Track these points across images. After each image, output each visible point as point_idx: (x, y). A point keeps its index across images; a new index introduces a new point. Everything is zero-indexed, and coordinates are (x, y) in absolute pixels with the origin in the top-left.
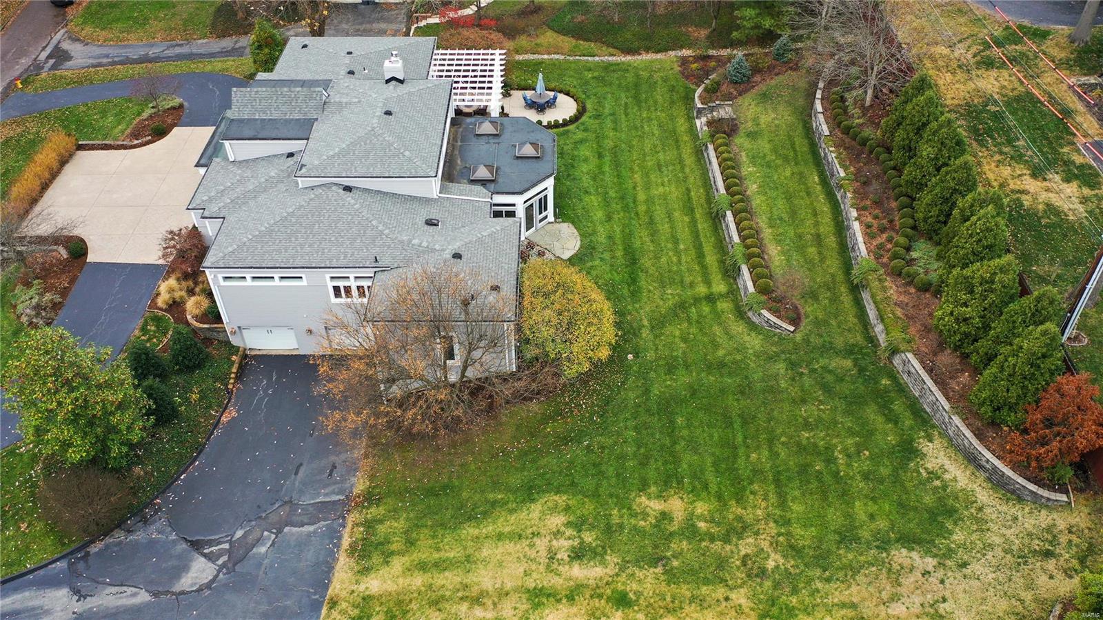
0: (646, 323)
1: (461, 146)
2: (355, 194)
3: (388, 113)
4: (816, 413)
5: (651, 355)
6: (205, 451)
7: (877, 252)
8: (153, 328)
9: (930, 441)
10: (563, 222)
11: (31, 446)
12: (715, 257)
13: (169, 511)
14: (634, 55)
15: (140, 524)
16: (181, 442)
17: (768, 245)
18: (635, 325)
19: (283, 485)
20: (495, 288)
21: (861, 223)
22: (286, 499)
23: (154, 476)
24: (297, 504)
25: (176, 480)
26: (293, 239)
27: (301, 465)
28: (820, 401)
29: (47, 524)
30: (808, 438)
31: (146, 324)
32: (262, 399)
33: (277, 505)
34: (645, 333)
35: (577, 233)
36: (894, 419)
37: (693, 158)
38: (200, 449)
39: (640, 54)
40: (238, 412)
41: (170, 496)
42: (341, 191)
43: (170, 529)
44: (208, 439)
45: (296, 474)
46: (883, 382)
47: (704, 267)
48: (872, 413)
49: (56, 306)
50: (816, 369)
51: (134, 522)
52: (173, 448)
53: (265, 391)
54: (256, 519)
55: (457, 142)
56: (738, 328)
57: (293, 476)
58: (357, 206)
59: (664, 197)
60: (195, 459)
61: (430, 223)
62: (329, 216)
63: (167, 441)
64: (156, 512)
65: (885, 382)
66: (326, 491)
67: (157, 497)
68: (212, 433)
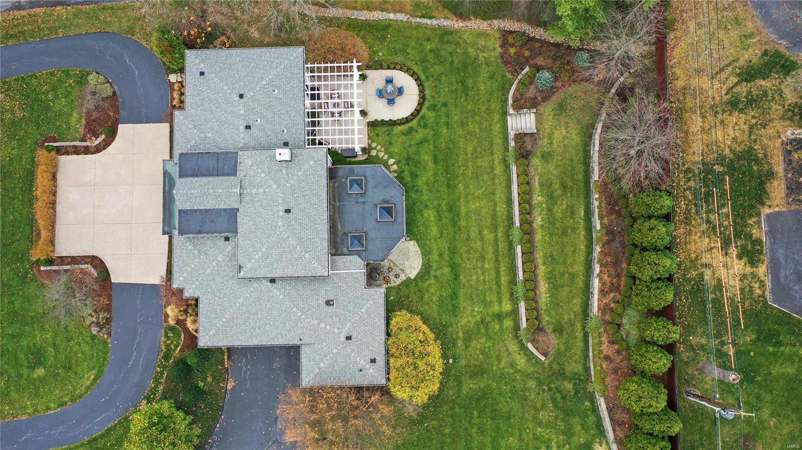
0: (461, 334)
1: (339, 207)
2: (279, 284)
3: (288, 211)
4: (547, 417)
5: (463, 362)
6: (224, 409)
7: (604, 309)
8: (171, 335)
9: (601, 446)
10: (411, 240)
12: (506, 278)
14: (464, 20)
17: (540, 281)
18: (454, 336)
19: (271, 430)
20: (373, 361)
21: (600, 279)
22: (274, 439)
24: (280, 442)
25: (215, 428)
26: (247, 324)
27: (277, 418)
28: (551, 410)
30: (540, 432)
31: (166, 333)
32: (245, 373)
33: (270, 443)
34: (460, 343)
35: (420, 252)
36: (585, 428)
37: (502, 166)
38: (221, 408)
39: (470, 20)
40: (235, 382)
42: (269, 284)
44: (224, 402)
45: (276, 423)
46: (586, 404)
47: (499, 286)
48: (575, 421)
49: (108, 321)
50: (552, 388)
52: (208, 412)
53: (246, 366)
55: (336, 202)
56: (514, 347)
57: (275, 425)
58: (281, 297)
59: (478, 211)
60: (221, 415)
61: (329, 303)
62: (266, 305)
63: (204, 408)
65: (587, 403)
68: (225, 398)
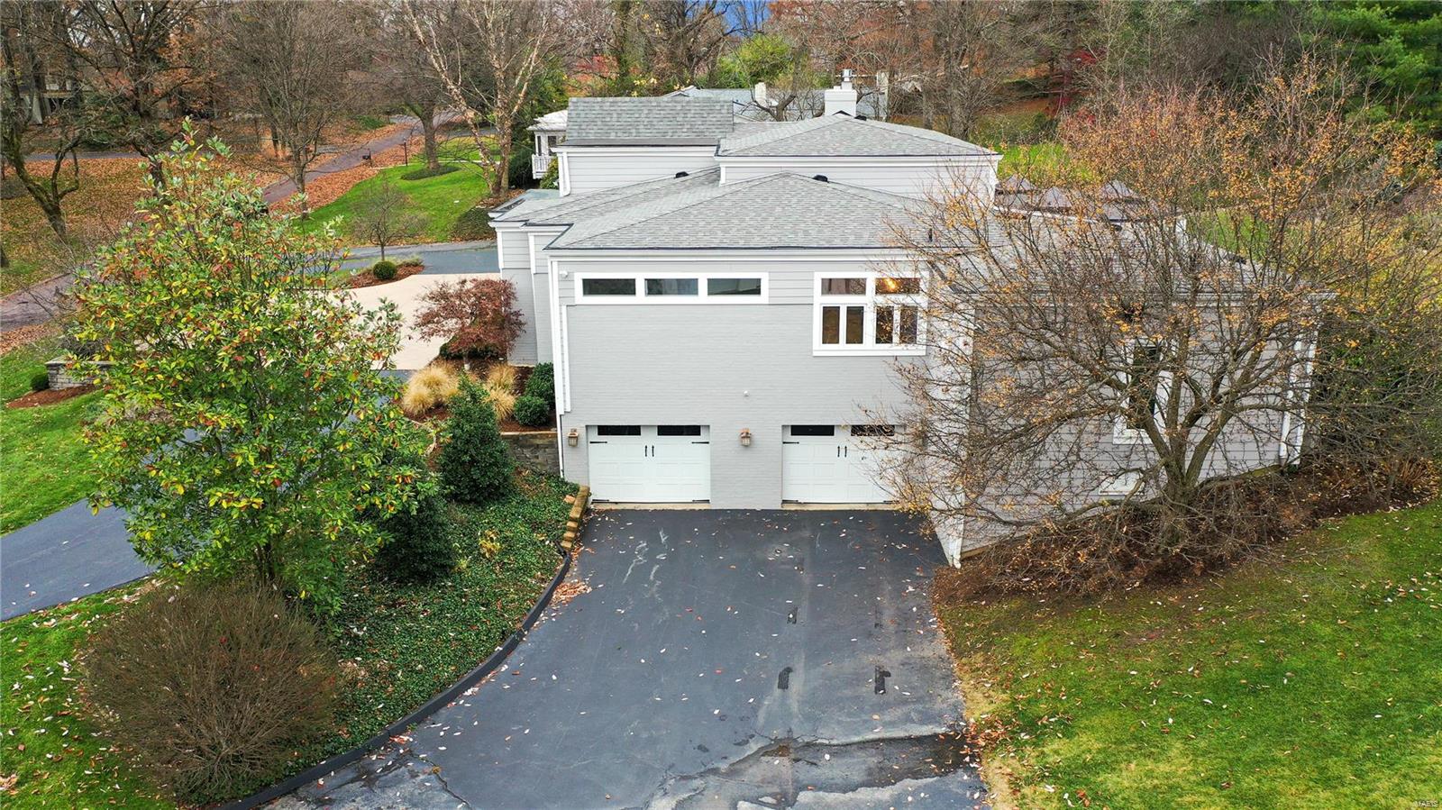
6: (521, 647)
11: (73, 617)
13: (437, 759)
15: (356, 786)
16: (464, 621)
19: (754, 707)
23: (394, 680)
25: (455, 696)
27: (789, 670)
29: (79, 777)
33: (753, 747)
38: (510, 641)
40: (591, 585)
41: (440, 729)
43: (446, 796)
44: (528, 626)
45: (784, 685)
51: (339, 781)
52: (443, 631)
53: (649, 556)
54: (702, 775)
57: (778, 692)
60: (501, 659)
63: (428, 618)
64: (400, 761)
66: (887, 718)
67: (402, 730)
68: (535, 617)
